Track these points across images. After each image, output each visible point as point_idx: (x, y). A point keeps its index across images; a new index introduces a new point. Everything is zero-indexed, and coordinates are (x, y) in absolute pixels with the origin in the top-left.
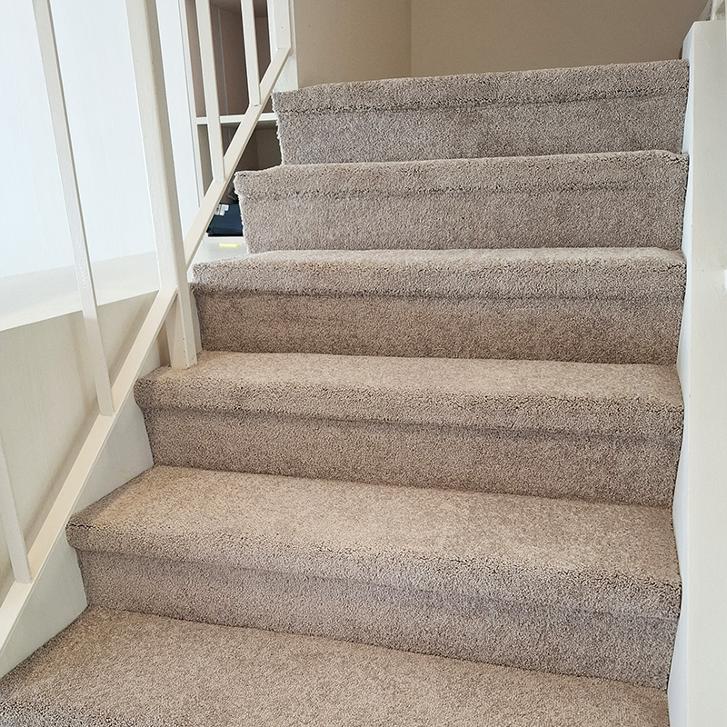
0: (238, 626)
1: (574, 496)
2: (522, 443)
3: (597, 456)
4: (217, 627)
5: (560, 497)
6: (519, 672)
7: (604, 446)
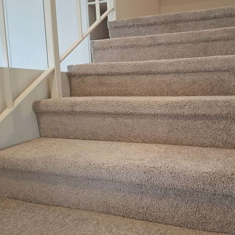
0: (55, 205)
1: (213, 146)
2: (188, 122)
3: (222, 127)
4: (45, 206)
5: (207, 146)
6: (186, 230)
7: (224, 122)
